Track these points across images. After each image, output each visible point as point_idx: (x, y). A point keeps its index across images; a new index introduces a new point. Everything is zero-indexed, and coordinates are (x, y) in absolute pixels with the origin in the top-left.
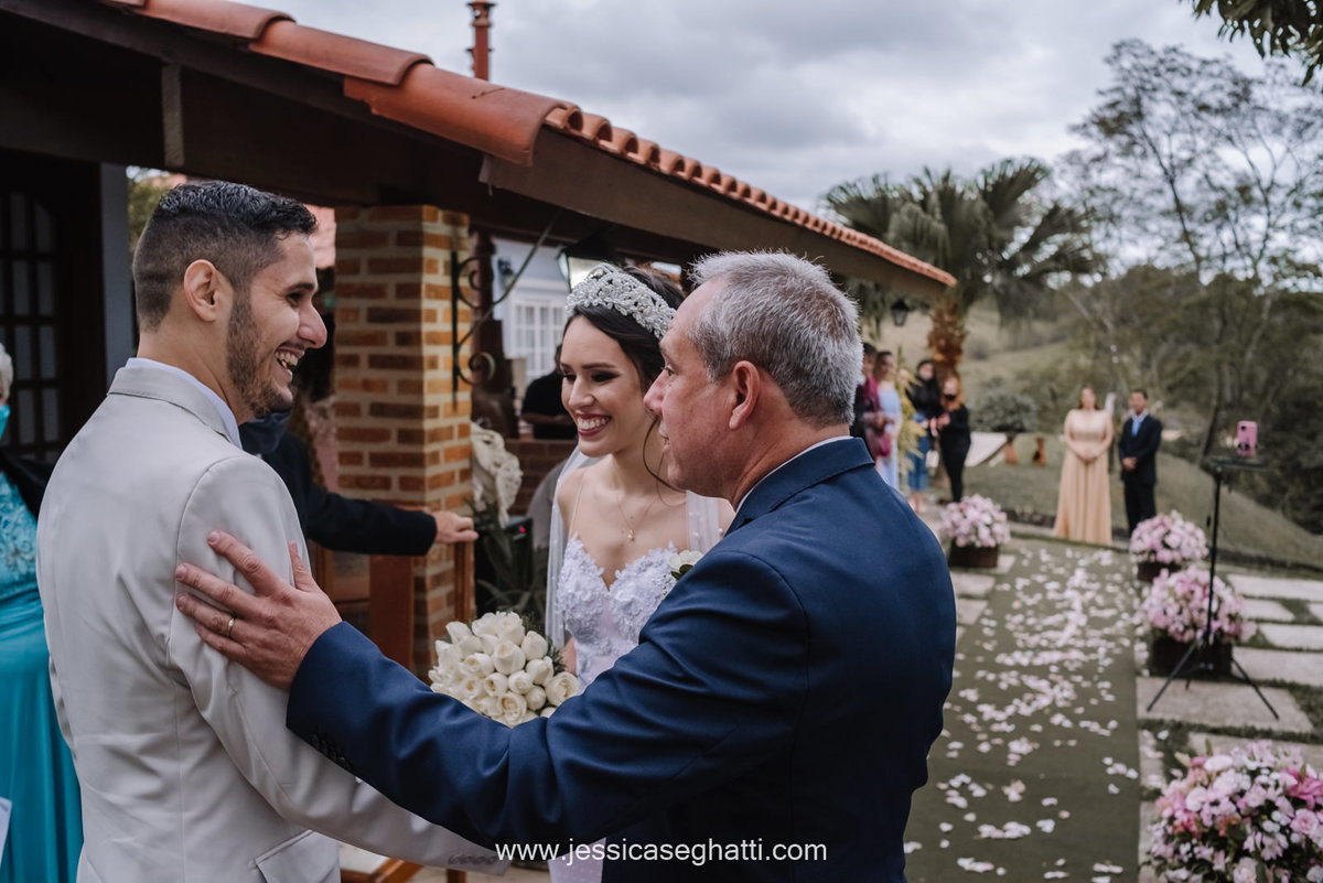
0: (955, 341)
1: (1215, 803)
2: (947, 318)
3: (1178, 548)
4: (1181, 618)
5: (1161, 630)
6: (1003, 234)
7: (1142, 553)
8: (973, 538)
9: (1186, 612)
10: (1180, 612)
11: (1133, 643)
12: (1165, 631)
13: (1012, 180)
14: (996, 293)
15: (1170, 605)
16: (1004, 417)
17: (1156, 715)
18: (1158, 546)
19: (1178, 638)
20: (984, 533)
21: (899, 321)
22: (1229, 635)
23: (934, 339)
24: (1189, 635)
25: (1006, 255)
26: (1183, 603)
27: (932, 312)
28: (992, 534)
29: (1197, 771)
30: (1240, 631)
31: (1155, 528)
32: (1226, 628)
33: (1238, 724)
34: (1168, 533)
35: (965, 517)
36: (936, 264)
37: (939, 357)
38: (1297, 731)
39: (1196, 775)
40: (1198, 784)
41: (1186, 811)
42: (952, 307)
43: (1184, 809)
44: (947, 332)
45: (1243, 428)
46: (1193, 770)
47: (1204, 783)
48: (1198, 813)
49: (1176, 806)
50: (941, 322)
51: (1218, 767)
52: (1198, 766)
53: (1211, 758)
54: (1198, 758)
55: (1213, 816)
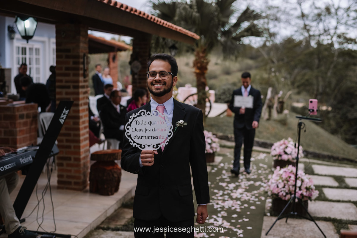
0: (204, 64)
2: (201, 55)
3: (291, 154)
4: (284, 189)
5: (275, 194)
7: (275, 156)
9: (286, 187)
10: (284, 187)
11: (266, 199)
12: (277, 195)
14: (222, 44)
15: (280, 183)
18: (282, 153)
19: (283, 198)
21: (173, 54)
22: (306, 196)
23: (195, 64)
24: (288, 197)
25: (226, 29)
26: (286, 182)
27: (195, 53)
28: (211, 148)
30: (311, 195)
31: (281, 145)
32: (305, 194)
34: (287, 147)
36: (196, 32)
37: (198, 71)
42: (203, 50)
44: (201, 60)
45: (311, 102)
50: (199, 57)
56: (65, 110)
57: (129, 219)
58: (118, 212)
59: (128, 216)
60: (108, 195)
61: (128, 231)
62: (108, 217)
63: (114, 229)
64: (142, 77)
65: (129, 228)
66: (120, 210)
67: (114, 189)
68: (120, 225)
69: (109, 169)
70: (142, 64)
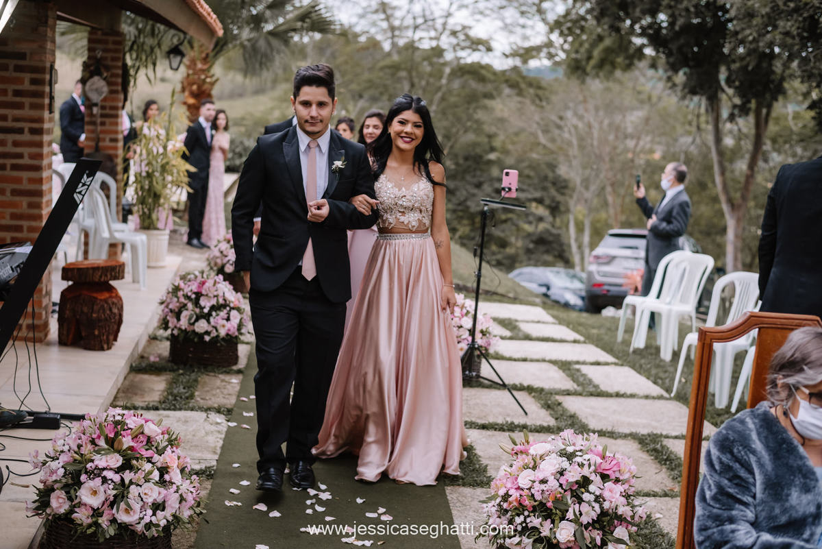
0: (206, 87)
1: (544, 481)
2: (199, 66)
14: (243, 46)
16: (233, 159)
21: (175, 65)
22: (480, 347)
23: (186, 86)
29: (524, 456)
33: (500, 421)
37: (191, 101)
38: (545, 424)
39: (524, 460)
40: (526, 467)
41: (519, 488)
42: (204, 55)
43: (516, 487)
44: (199, 78)
45: (507, 174)
46: (519, 456)
47: (531, 466)
48: (529, 489)
49: (509, 485)
50: (194, 69)
51: (540, 452)
52: (522, 452)
53: (531, 445)
54: (519, 446)
55: (543, 491)
56: (85, 176)
57: (164, 391)
58: (132, 381)
59: (157, 386)
60: (102, 349)
61: (174, 410)
62: (119, 390)
63: (148, 408)
64: (107, 111)
65: (174, 405)
66: (131, 376)
67: (111, 338)
68: (153, 401)
69: (103, 298)
70: (109, 84)
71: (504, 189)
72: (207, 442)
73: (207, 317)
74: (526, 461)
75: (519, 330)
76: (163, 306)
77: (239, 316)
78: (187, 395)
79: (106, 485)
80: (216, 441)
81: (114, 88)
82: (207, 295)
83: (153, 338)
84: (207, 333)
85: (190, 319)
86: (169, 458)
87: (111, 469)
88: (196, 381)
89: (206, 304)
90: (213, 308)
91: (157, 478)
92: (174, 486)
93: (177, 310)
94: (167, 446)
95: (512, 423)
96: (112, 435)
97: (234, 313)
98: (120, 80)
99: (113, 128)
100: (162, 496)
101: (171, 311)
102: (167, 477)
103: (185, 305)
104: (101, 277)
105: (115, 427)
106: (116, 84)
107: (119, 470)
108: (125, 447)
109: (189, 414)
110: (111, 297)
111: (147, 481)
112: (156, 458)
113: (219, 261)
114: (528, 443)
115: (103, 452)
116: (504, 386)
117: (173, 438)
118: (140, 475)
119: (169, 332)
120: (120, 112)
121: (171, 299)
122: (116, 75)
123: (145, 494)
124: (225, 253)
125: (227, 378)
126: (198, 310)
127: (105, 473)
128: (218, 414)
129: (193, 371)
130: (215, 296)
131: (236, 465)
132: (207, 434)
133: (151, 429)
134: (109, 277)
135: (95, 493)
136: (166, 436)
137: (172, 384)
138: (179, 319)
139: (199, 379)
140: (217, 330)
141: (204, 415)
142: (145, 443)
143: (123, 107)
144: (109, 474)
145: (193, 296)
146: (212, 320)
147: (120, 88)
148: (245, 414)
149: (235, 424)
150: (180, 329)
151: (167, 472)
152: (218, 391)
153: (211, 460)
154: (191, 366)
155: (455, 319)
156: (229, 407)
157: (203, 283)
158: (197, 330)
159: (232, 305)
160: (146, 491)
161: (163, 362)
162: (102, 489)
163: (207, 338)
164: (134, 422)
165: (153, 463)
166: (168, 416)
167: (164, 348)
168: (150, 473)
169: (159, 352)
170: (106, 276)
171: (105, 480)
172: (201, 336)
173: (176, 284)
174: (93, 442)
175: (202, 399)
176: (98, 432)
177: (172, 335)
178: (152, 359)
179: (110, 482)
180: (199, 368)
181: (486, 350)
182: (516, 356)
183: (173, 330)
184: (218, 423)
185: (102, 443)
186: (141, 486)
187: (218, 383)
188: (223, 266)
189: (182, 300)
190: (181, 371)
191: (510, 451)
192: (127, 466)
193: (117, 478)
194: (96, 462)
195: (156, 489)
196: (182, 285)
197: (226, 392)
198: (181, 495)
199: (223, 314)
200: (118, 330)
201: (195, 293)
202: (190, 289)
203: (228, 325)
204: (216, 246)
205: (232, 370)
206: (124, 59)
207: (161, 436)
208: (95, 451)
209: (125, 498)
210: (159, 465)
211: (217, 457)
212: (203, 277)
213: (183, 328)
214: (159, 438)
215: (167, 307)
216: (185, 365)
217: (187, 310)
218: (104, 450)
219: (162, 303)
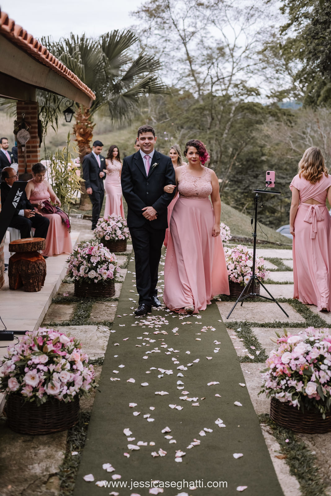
0: (89, 129)
1: (297, 359)
2: (84, 117)
4: (236, 271)
6: (113, 71)
8: (114, 236)
9: (238, 268)
13: (118, 43)
14: (109, 103)
15: (229, 264)
17: (232, 320)
19: (235, 281)
20: (119, 232)
21: (68, 119)
22: (259, 277)
23: (76, 129)
24: (240, 278)
25: (114, 83)
26: (237, 263)
28: (122, 233)
29: (284, 344)
30: (264, 275)
33: (272, 321)
35: (109, 225)
38: (300, 322)
39: (284, 346)
40: (286, 351)
41: (282, 364)
42: (86, 111)
43: (281, 363)
44: (84, 125)
45: (269, 174)
46: (281, 344)
47: (289, 350)
48: (288, 364)
49: (276, 362)
50: (81, 120)
51: (294, 341)
52: (283, 342)
53: (289, 338)
54: (281, 338)
55: (296, 365)
56: (18, 192)
57: (72, 314)
58: (54, 309)
59: (68, 311)
60: (35, 291)
61: (79, 325)
62: (46, 314)
63: (63, 325)
64: (31, 149)
65: (79, 322)
66: (53, 306)
67: (40, 284)
68: (66, 320)
69: (34, 261)
70: (31, 133)
71: (267, 183)
72: (99, 343)
73: (95, 268)
74: (286, 347)
75: (283, 265)
76: (69, 263)
77: (114, 267)
78: (86, 315)
79: (39, 373)
80: (104, 342)
81: (34, 135)
82: (94, 256)
83: (65, 282)
84: (96, 278)
85: (85, 270)
86: (76, 355)
87: (42, 364)
88: (91, 307)
89: (94, 260)
90: (98, 263)
91: (69, 368)
92: (79, 373)
93: (77, 265)
94: (74, 349)
95: (280, 322)
96: (41, 344)
97: (111, 265)
98: (37, 130)
99: (35, 159)
100: (72, 378)
101: (74, 266)
102: (74, 367)
103: (82, 262)
104: (32, 248)
105: (43, 339)
106: (35, 133)
107: (46, 364)
108: (49, 350)
109: (87, 327)
110: (38, 260)
111: (63, 369)
112: (68, 356)
113: (101, 234)
114: (287, 336)
115: (37, 354)
116: (273, 300)
117: (77, 344)
118: (59, 366)
119: (74, 278)
120: (38, 149)
121: (74, 259)
122: (35, 128)
123: (63, 377)
124: (104, 228)
125: (109, 304)
126: (89, 265)
127: (39, 366)
128: (104, 326)
129: (89, 301)
130: (99, 256)
131: (116, 356)
132: (98, 338)
133: (64, 339)
134: (37, 248)
135: (33, 378)
136: (73, 343)
137: (76, 309)
138: (79, 271)
139: (93, 305)
140: (101, 276)
141: (96, 327)
142: (60, 348)
143: (40, 146)
144: (41, 367)
145: (87, 257)
146: (98, 270)
147: (37, 135)
148: (120, 325)
149: (115, 331)
150: (80, 276)
151: (75, 364)
152: (104, 312)
153: (101, 353)
154: (87, 298)
155: (242, 262)
156: (111, 321)
157: (92, 249)
158: (90, 276)
159: (109, 261)
160: (63, 376)
161: (71, 296)
162: (37, 376)
163: (96, 281)
164: (54, 335)
165: (66, 359)
166: (75, 329)
167: (71, 288)
168: (65, 365)
169: (69, 290)
170: (35, 247)
171: (39, 371)
172: (92, 280)
173: (76, 250)
174: (31, 348)
175: (95, 317)
176: (33, 342)
177: (75, 280)
178: (65, 295)
179: (41, 371)
180: (92, 299)
181: (262, 279)
182: (281, 281)
183: (75, 277)
184: (105, 332)
185: (36, 349)
186: (60, 373)
187: (104, 307)
188: (104, 237)
189: (80, 259)
190: (82, 301)
191: (276, 341)
192: (51, 361)
193: (45, 369)
194: (33, 360)
195: (69, 374)
196: (80, 251)
197: (108, 312)
198: (83, 377)
199: (105, 266)
200: (44, 279)
201: (87, 255)
202: (84, 252)
203: (108, 273)
204: (99, 225)
205: (111, 299)
206: (38, 118)
207: (70, 343)
208: (32, 354)
209: (51, 381)
210: (70, 360)
211: (104, 352)
212: (91, 245)
213: (82, 276)
214: (69, 344)
215: (71, 264)
216: (84, 298)
217: (83, 265)
218: (37, 353)
219: (68, 262)
